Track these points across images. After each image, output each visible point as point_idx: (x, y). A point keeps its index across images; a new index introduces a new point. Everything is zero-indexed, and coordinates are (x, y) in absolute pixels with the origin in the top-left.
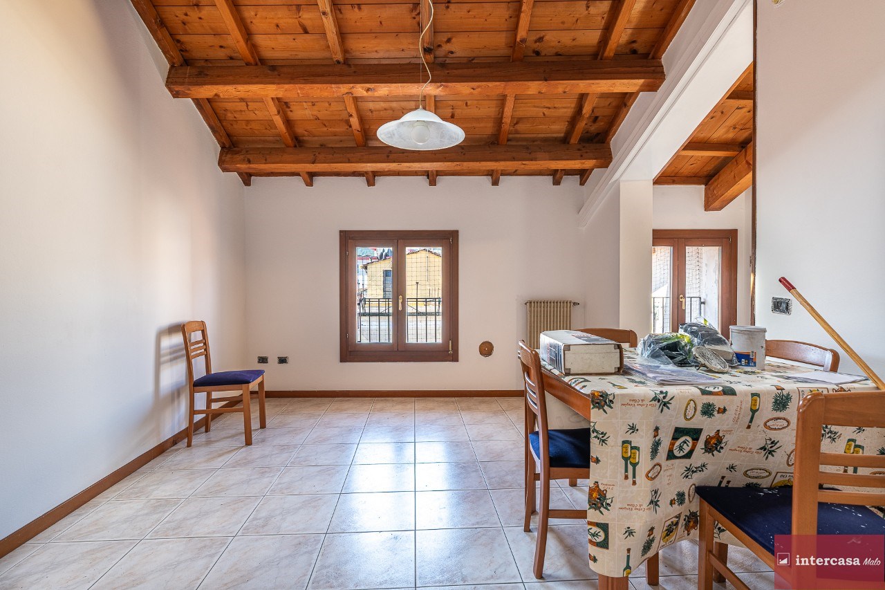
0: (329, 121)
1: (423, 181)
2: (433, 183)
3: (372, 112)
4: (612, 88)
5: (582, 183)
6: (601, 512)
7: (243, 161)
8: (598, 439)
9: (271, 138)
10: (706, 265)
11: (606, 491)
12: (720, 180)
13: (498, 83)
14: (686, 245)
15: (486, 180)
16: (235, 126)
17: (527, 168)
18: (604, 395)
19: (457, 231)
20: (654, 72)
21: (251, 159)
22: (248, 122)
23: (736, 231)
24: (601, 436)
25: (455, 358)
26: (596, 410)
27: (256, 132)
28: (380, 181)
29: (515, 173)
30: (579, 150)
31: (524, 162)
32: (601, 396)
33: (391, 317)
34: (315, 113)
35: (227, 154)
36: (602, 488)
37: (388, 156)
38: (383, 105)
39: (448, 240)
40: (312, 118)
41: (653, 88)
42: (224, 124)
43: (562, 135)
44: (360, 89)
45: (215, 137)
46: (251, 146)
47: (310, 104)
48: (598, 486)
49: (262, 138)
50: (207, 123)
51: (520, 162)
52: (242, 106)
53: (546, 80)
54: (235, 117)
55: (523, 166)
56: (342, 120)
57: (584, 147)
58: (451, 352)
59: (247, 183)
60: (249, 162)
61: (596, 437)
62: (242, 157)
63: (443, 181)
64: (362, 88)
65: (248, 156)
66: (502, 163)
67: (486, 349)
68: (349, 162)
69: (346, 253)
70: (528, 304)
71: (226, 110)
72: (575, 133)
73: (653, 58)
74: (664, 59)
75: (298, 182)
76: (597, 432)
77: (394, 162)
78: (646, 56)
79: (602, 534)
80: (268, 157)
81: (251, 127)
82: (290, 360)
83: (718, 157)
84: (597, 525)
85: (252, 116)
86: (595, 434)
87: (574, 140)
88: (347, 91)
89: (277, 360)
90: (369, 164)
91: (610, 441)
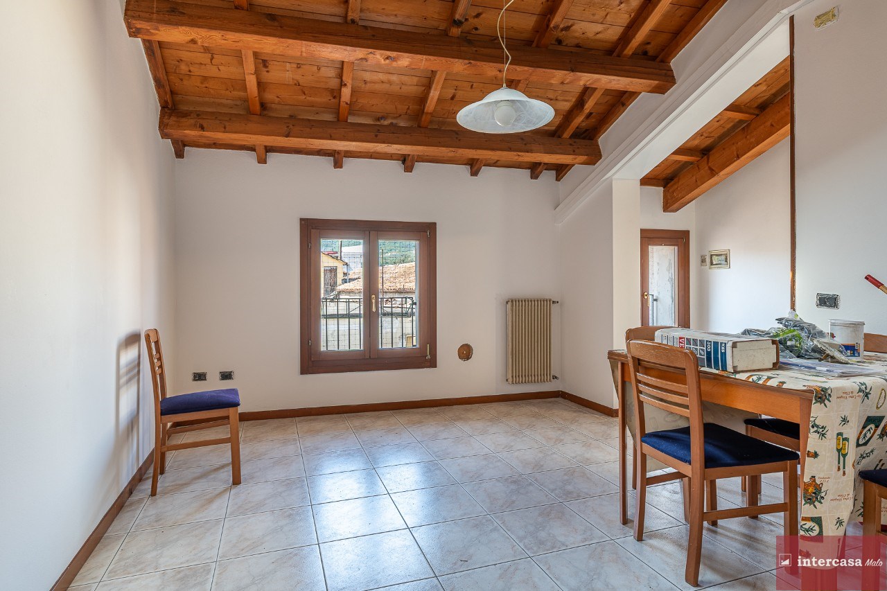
0: (312, 88)
1: (397, 166)
2: (409, 169)
3: (366, 83)
4: (628, 87)
5: (558, 179)
6: (815, 506)
7: (193, 127)
8: (818, 433)
9: (229, 102)
10: (658, 263)
11: (822, 484)
12: (680, 183)
13: (526, 68)
14: (649, 244)
15: (464, 170)
16: (185, 82)
17: (521, 159)
18: (824, 390)
19: (435, 224)
20: (666, 75)
21: (205, 126)
22: (205, 79)
23: (688, 232)
24: (821, 430)
25: (432, 363)
26: (818, 404)
27: (212, 91)
28: (349, 163)
29: (495, 164)
30: (571, 145)
31: (520, 153)
32: (822, 390)
33: (362, 319)
34: (298, 77)
35: (170, 116)
36: (818, 482)
37: (376, 136)
38: (382, 76)
39: (425, 233)
40: (291, 83)
41: (661, 90)
42: (172, 77)
43: (553, 128)
44: (378, 56)
45: (158, 93)
46: (202, 109)
47: (295, 66)
48: (814, 481)
49: (217, 100)
50: (152, 74)
51: (515, 153)
52: (205, 58)
53: (573, 71)
54: (190, 71)
55: (517, 157)
56: (327, 89)
57: (575, 142)
58: (429, 357)
59: (179, 154)
60: (202, 128)
61: (815, 432)
62: (192, 121)
63: (420, 167)
64: (381, 55)
65: (201, 121)
66: (499, 153)
67: (466, 352)
68: (331, 138)
69: (308, 246)
70: (510, 303)
71: (180, 61)
72: (570, 127)
73: (662, 61)
74: (673, 63)
75: (248, 158)
76: (817, 426)
77: (384, 143)
78: (654, 58)
79: (817, 528)
80: (227, 124)
81: (207, 85)
82: (235, 376)
83: (680, 162)
84: (812, 519)
85: (212, 71)
86: (815, 429)
87: (567, 135)
88: (362, 56)
89: (218, 376)
90: (354, 143)
91: (828, 435)
